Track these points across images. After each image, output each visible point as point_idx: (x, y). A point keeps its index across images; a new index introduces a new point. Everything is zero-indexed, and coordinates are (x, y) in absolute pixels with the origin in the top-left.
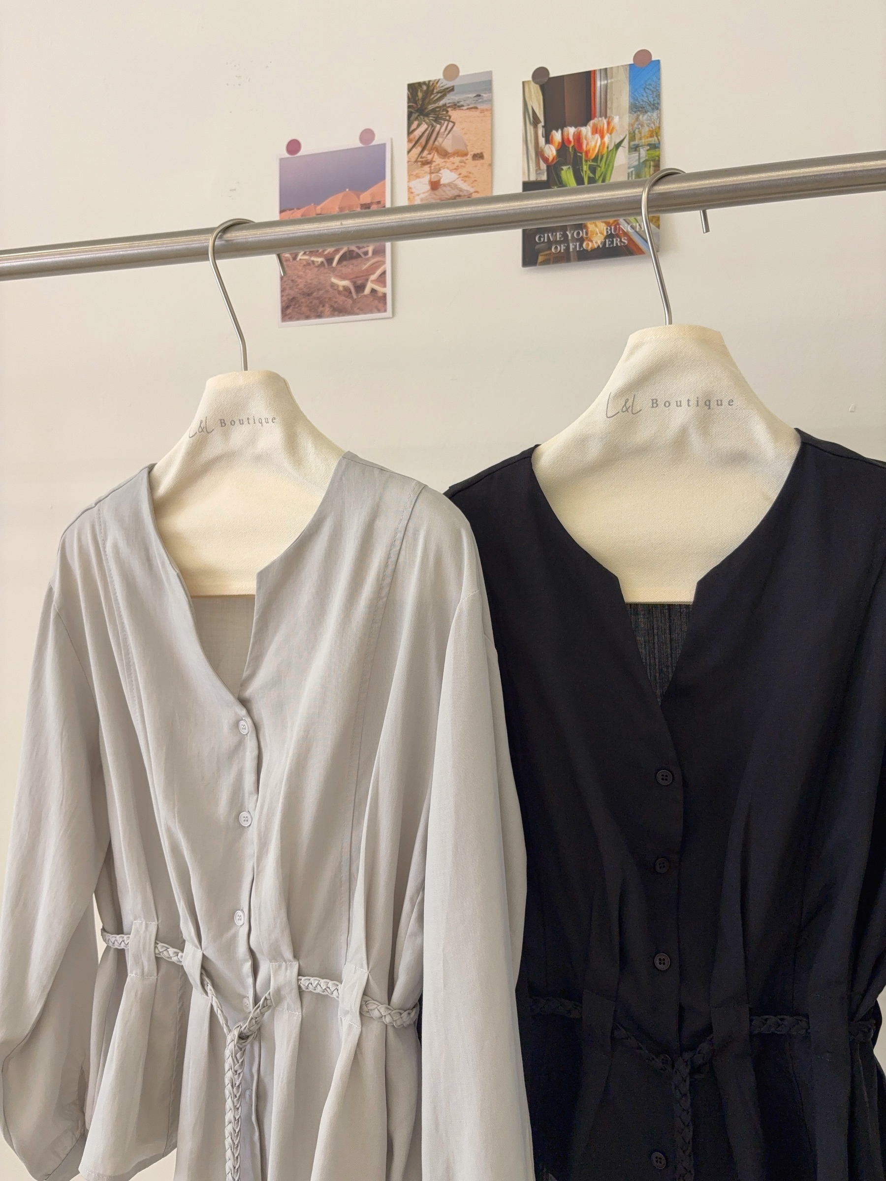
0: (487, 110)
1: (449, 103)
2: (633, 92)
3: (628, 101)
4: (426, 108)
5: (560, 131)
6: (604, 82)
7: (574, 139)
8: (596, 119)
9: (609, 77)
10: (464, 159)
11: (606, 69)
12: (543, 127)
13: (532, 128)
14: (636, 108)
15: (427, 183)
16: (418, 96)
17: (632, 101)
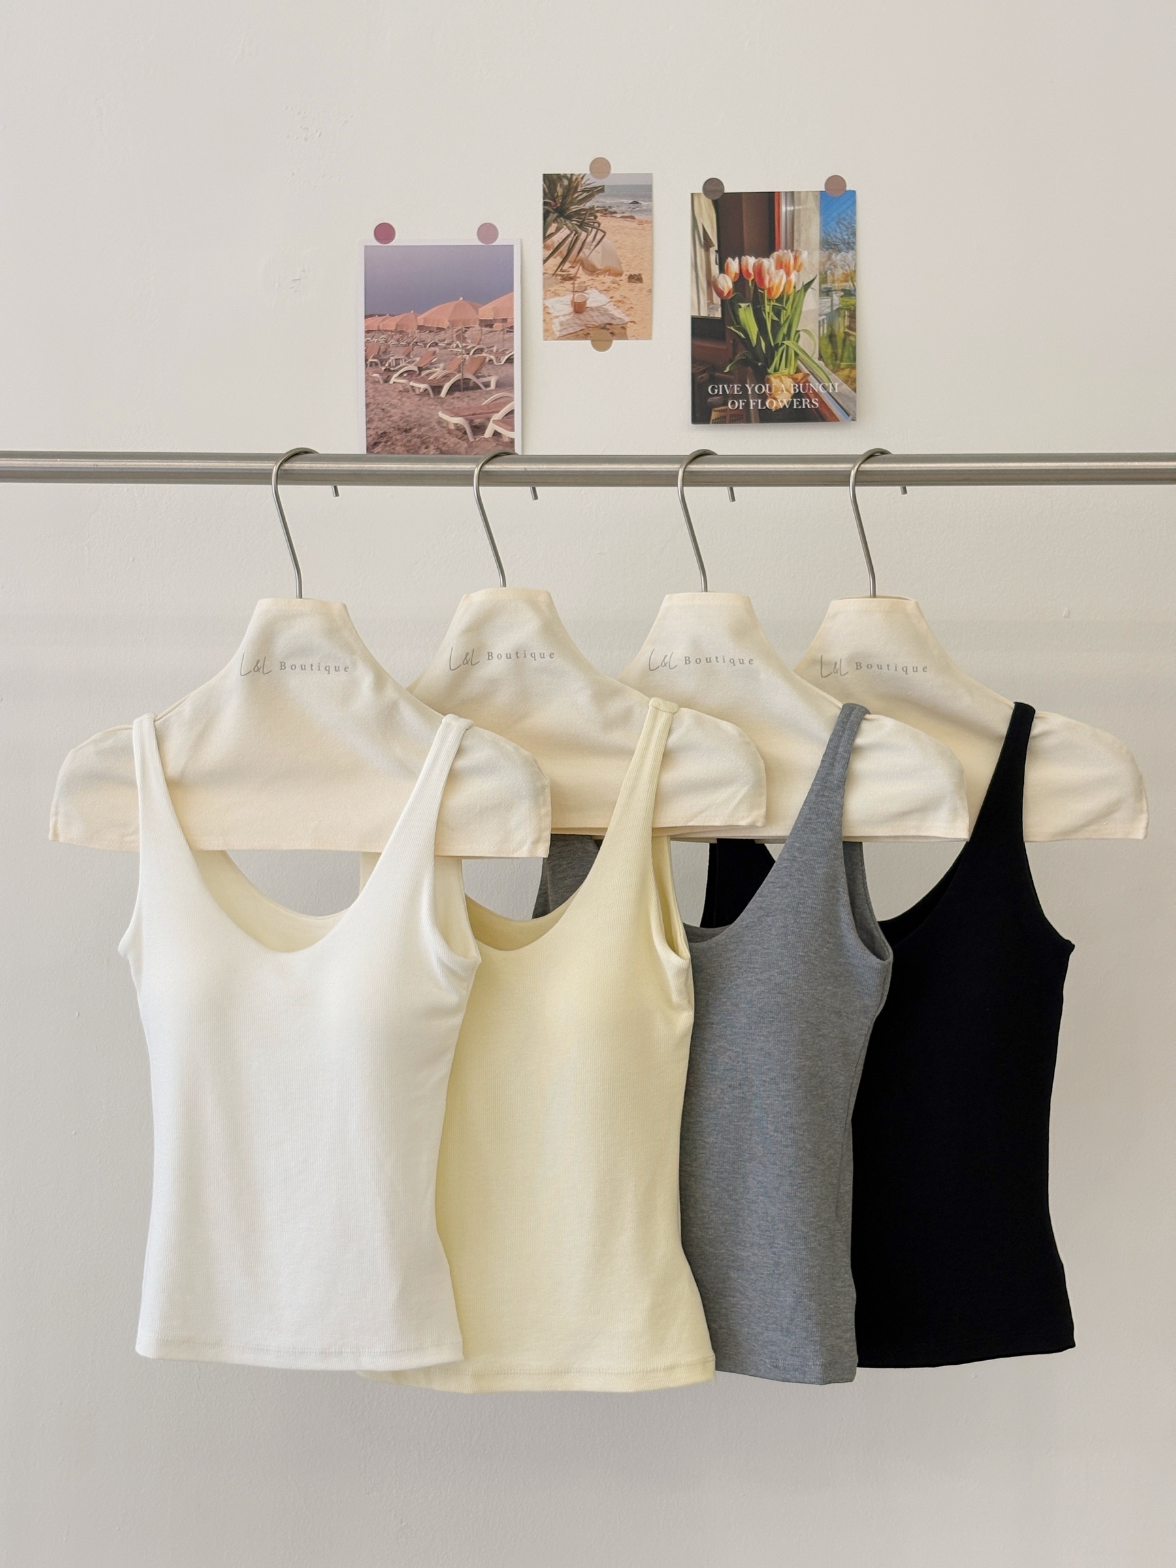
0: (646, 221)
1: (598, 207)
2: (825, 224)
3: (818, 235)
4: (568, 209)
5: (737, 259)
6: (789, 208)
7: (754, 272)
8: (780, 251)
9: (796, 203)
10: (618, 279)
11: (793, 193)
12: (716, 251)
13: (703, 250)
14: (828, 245)
15: (569, 303)
16: (557, 192)
17: (823, 234)
